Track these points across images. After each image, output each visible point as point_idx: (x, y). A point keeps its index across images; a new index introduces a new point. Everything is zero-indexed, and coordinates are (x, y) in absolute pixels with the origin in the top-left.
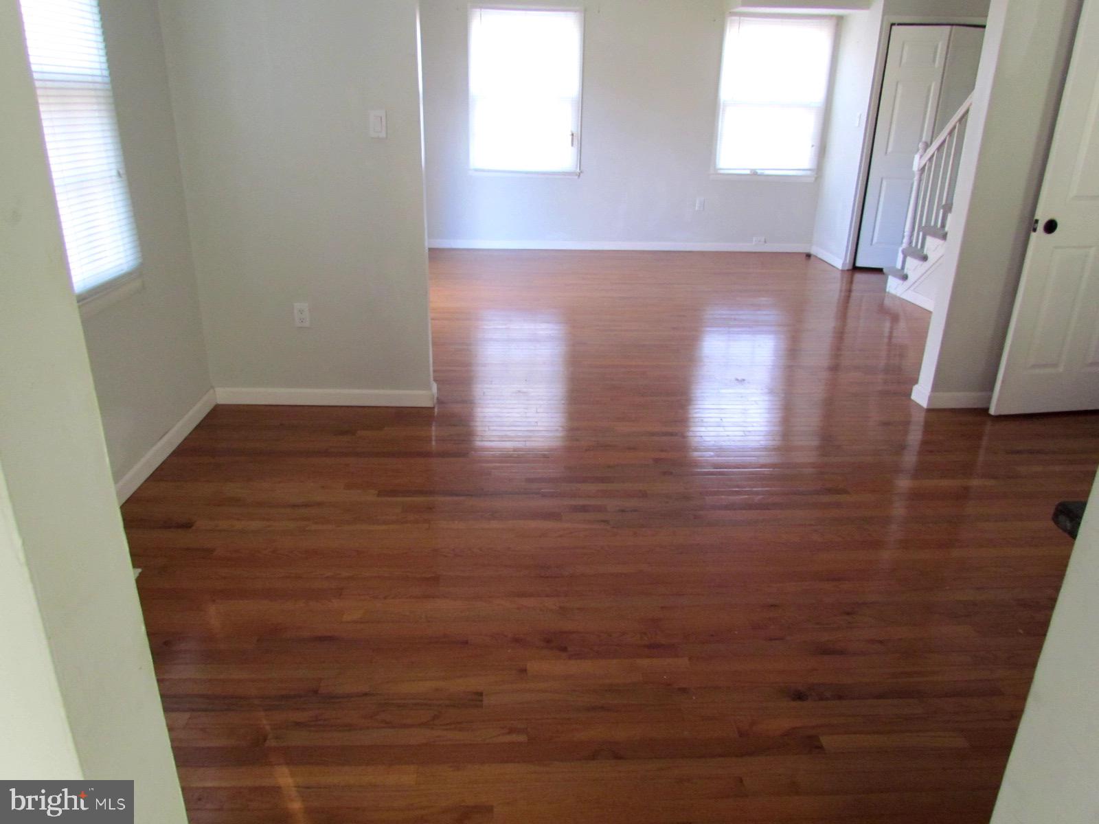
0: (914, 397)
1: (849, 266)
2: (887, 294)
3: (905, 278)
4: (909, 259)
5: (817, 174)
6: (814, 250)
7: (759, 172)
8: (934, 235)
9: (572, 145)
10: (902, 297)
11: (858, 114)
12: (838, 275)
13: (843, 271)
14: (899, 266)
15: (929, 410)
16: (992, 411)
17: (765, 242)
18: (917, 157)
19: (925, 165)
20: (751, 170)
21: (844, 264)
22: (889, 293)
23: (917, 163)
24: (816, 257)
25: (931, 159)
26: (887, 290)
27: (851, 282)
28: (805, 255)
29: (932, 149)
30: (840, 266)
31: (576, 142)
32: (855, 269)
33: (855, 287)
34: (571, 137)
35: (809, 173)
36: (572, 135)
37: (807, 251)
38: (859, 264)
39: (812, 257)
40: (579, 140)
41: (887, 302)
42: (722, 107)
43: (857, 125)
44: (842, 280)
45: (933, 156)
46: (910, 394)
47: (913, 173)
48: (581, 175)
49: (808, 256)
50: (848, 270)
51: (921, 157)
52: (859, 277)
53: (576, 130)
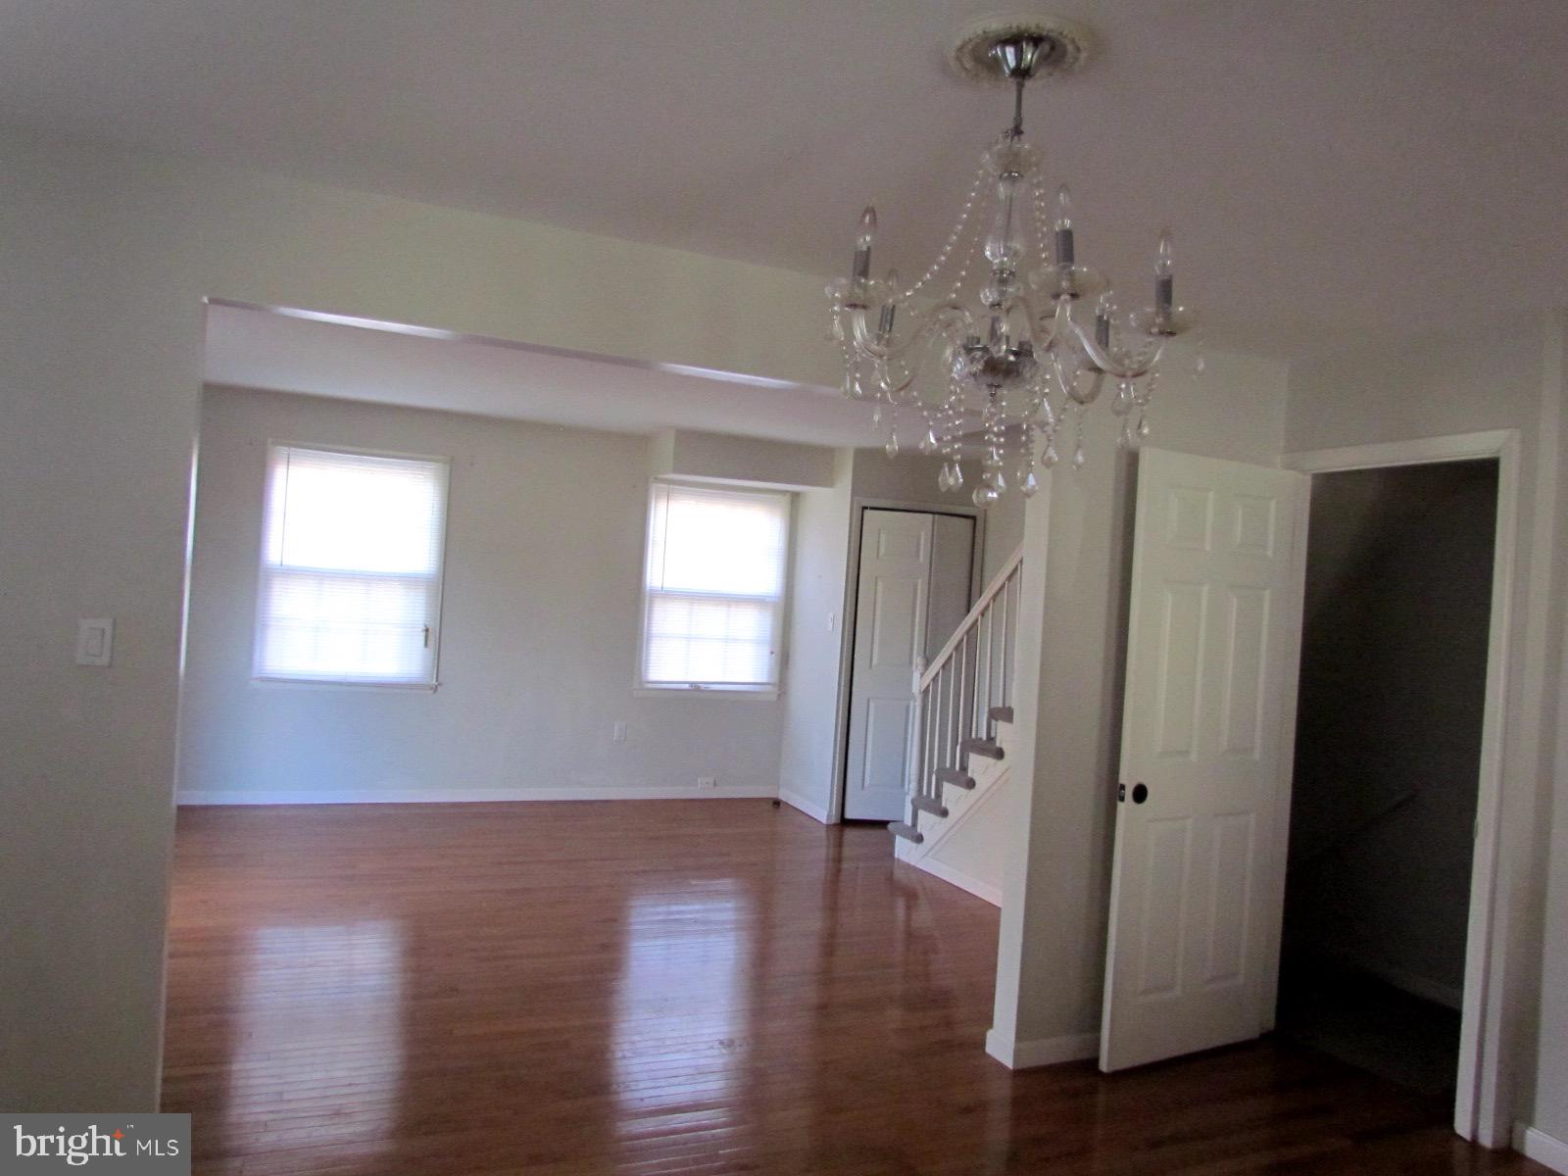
0: (990, 1049)
1: (834, 820)
2: (896, 863)
3: (919, 839)
4: (922, 813)
5: (780, 690)
6: (783, 795)
7: (703, 686)
8: (955, 781)
9: (426, 644)
10: (917, 866)
11: (831, 615)
12: (823, 833)
13: (828, 826)
14: (908, 821)
15: (1019, 1073)
16: (1104, 1066)
17: (715, 785)
18: (916, 676)
19: (929, 686)
20: (691, 683)
21: (829, 817)
22: (898, 859)
23: (918, 683)
24: (787, 803)
25: (935, 679)
26: (896, 856)
27: (840, 844)
28: (771, 803)
29: (936, 666)
30: (824, 821)
31: (431, 642)
32: (845, 823)
33: (847, 851)
34: (424, 634)
35: (769, 688)
36: (427, 630)
37: (772, 795)
38: (849, 815)
39: (781, 805)
40: (436, 636)
41: (899, 874)
42: (647, 598)
43: (830, 629)
44: (828, 839)
45: (937, 674)
46: (982, 1044)
47: (913, 697)
48: (439, 688)
49: (777, 803)
50: (835, 825)
51: (922, 675)
52: (851, 834)
53: (434, 626)
